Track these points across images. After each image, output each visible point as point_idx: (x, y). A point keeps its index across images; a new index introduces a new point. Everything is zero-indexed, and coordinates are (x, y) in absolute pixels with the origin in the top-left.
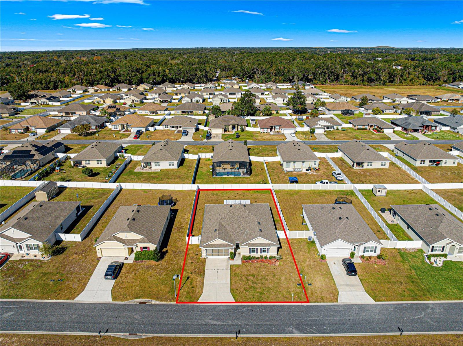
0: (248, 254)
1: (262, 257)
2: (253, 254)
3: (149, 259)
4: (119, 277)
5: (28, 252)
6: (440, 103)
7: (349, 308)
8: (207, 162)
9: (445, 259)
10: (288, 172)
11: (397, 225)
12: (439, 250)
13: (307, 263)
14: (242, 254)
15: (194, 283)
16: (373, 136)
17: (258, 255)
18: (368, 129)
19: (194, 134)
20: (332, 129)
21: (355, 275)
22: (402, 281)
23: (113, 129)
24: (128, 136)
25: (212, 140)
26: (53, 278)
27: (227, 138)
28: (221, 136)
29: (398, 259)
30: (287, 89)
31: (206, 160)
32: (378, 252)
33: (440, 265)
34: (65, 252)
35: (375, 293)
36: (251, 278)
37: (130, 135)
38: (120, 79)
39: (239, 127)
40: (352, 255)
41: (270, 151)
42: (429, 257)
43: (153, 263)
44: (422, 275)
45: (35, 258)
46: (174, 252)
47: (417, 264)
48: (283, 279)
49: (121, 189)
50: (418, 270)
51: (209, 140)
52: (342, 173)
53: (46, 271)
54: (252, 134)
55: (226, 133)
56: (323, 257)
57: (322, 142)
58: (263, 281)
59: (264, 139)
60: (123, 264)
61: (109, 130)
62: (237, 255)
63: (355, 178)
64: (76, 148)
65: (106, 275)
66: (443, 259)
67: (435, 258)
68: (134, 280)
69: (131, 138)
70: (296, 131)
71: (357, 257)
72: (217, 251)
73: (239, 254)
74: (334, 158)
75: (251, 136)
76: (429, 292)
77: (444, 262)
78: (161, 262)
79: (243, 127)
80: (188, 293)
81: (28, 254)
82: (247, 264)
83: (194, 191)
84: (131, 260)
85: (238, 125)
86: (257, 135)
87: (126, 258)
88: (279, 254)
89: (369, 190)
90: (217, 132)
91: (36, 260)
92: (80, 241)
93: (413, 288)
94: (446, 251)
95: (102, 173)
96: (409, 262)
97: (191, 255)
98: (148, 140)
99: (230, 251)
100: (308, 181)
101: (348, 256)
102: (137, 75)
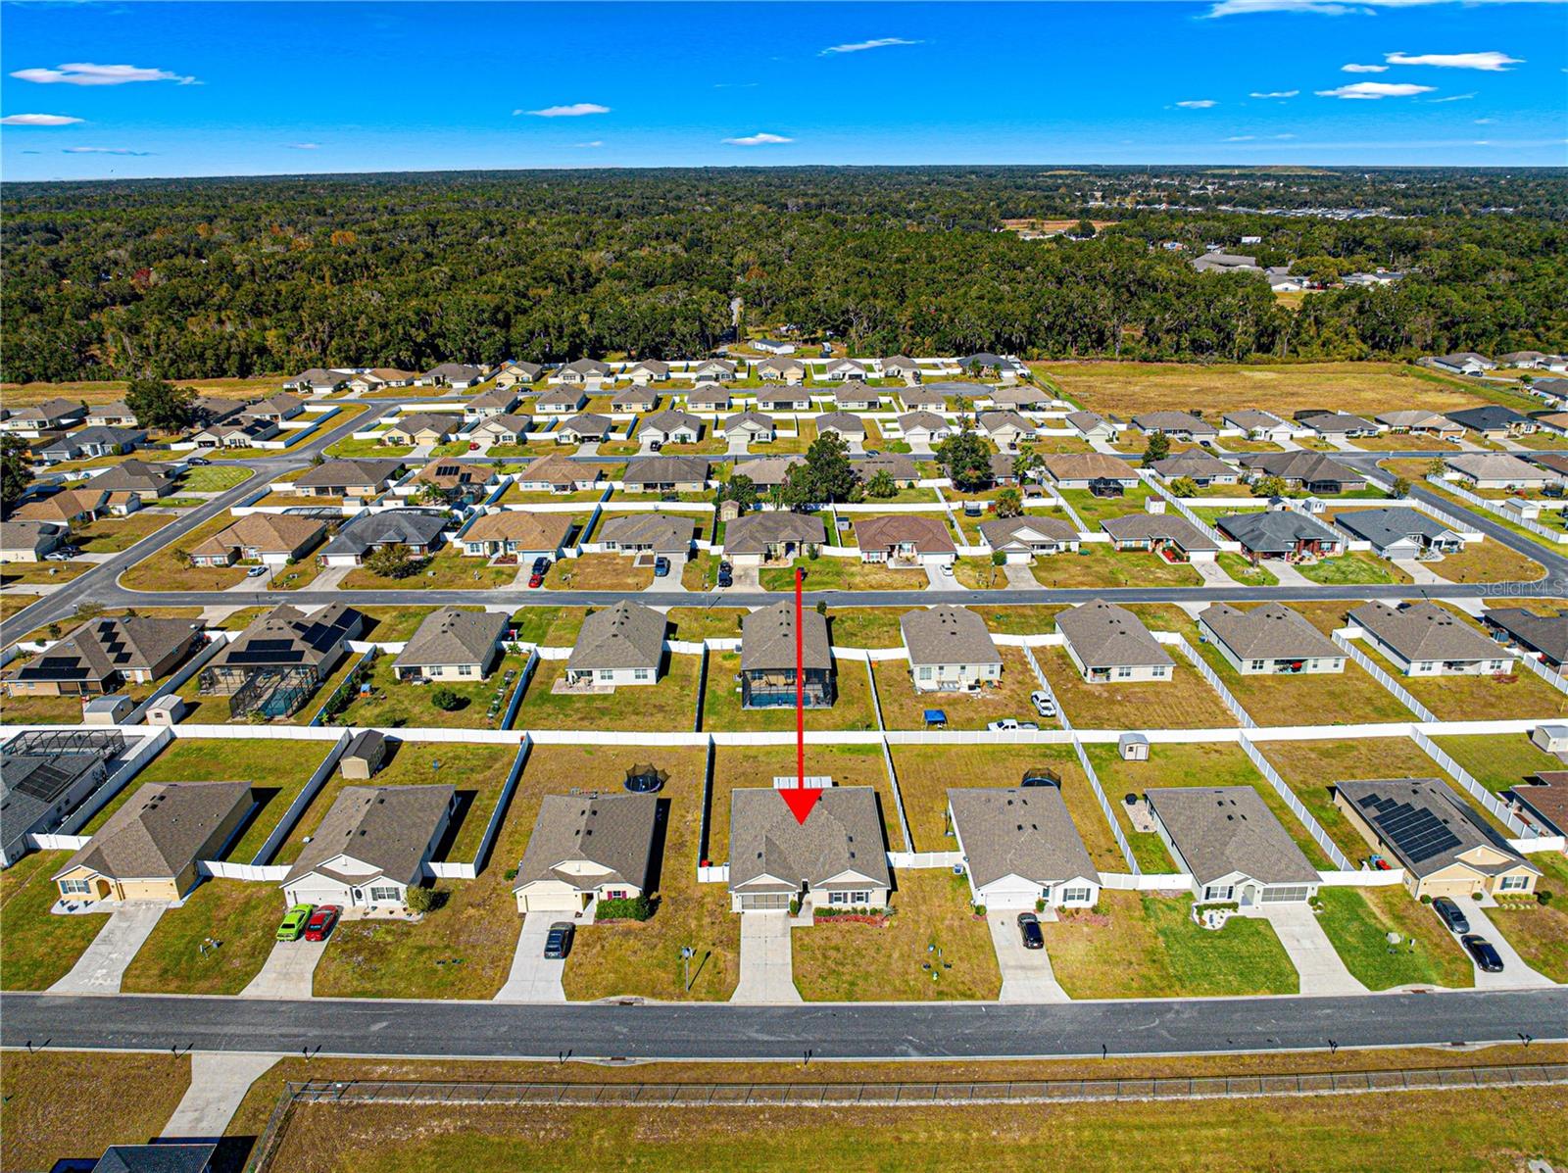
0: (826, 905)
1: (855, 910)
2: (836, 905)
3: (625, 916)
4: (571, 955)
5: (375, 904)
6: (1386, 440)
7: (1017, 1010)
8: (728, 664)
9: (1232, 914)
10: (925, 692)
11: (1154, 835)
12: (1222, 896)
13: (947, 922)
14: (815, 905)
15: (721, 965)
16: (1160, 573)
17: (848, 906)
18: (1150, 548)
19: (686, 571)
20: (1053, 551)
21: (1041, 946)
22: (1134, 960)
23: (467, 552)
24: (512, 576)
25: (736, 589)
26: (441, 958)
27: (774, 580)
28: (757, 573)
29: (1137, 914)
30: (946, 378)
31: (725, 658)
32: (1094, 900)
33: (1218, 927)
34: (449, 903)
35: (1073, 984)
36: (832, 953)
37: (516, 571)
38: (442, 348)
39: (805, 547)
40: (1041, 906)
41: (885, 625)
42: (1200, 910)
43: (636, 924)
44: (1177, 946)
45: (389, 917)
46: (674, 901)
47: (1173, 924)
48: (896, 955)
49: (531, 745)
50: (1172, 939)
51: (728, 590)
52: (1054, 699)
53: (423, 944)
54: (838, 568)
55: (771, 564)
56: (980, 911)
57: (1020, 593)
58: (857, 959)
59: (871, 587)
60: (574, 926)
61: (457, 556)
62: (804, 907)
63: (1085, 709)
64: (386, 619)
65: (548, 950)
66: (1228, 913)
67: (1213, 912)
68: (601, 960)
69: (521, 584)
70: (957, 558)
71: (1050, 908)
72: (763, 898)
73: (809, 903)
74: (1044, 647)
75: (838, 574)
76: (1180, 980)
77: (1229, 919)
78: (649, 922)
79: (816, 546)
80: (711, 984)
81: (375, 908)
82: (824, 925)
83: (701, 748)
84: (588, 919)
85: (801, 543)
86: (854, 569)
87: (578, 915)
88: (891, 904)
89: (1112, 744)
90: (747, 562)
91: (395, 921)
92: (473, 876)
93: (1152, 973)
94: (1237, 897)
95: (475, 701)
96: (1158, 919)
97: (709, 907)
98: (566, 590)
99: (791, 898)
100: (972, 719)
101: (1031, 907)
102: (494, 334)
